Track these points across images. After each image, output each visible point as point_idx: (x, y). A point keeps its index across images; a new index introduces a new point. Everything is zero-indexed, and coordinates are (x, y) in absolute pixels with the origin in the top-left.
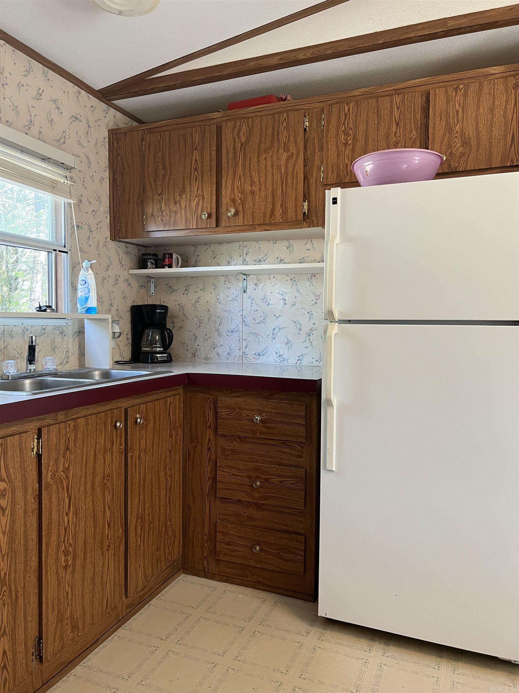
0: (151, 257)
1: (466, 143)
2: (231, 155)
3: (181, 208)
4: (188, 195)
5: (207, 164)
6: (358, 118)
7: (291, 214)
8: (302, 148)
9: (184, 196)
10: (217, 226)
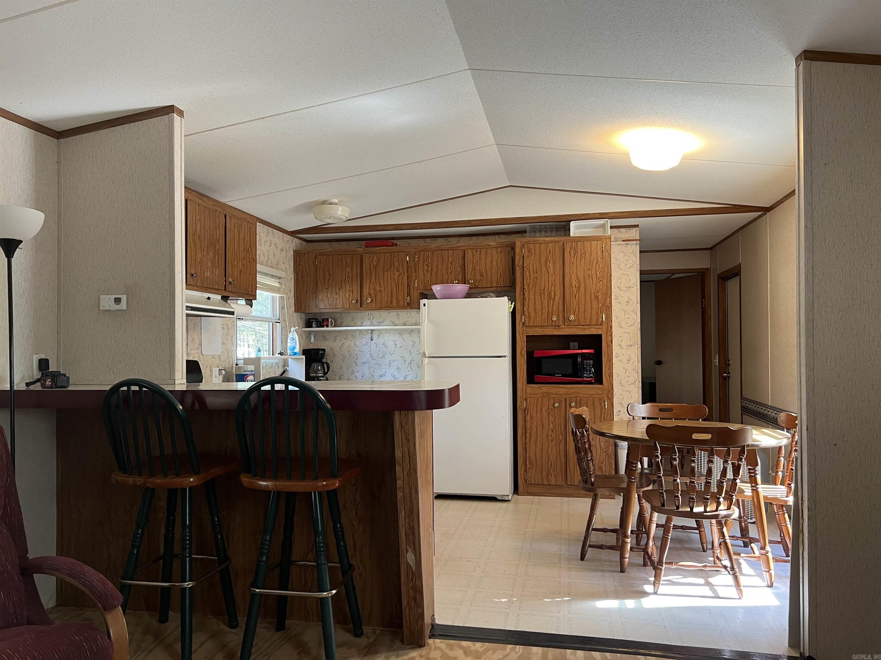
0: (315, 320)
1: (481, 275)
2: (368, 271)
3: (340, 297)
4: (344, 290)
5: (354, 274)
6: (433, 259)
7: (401, 302)
8: (406, 270)
9: (341, 291)
10: (361, 307)
